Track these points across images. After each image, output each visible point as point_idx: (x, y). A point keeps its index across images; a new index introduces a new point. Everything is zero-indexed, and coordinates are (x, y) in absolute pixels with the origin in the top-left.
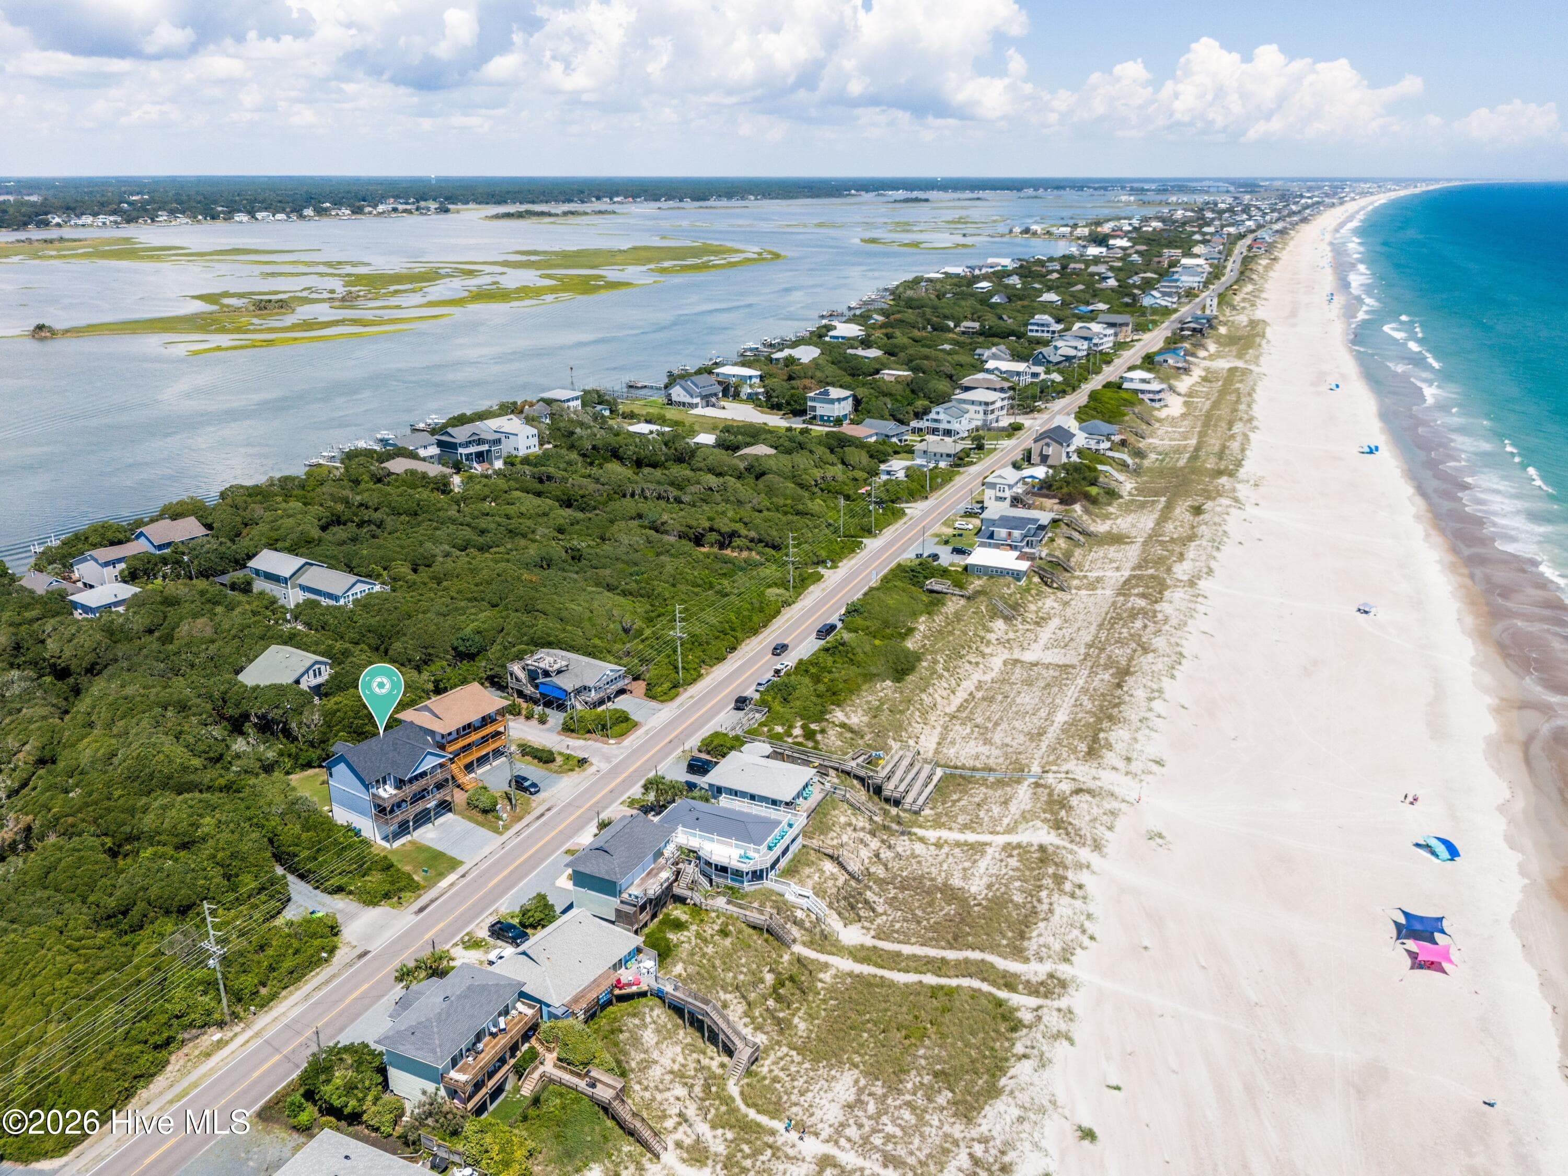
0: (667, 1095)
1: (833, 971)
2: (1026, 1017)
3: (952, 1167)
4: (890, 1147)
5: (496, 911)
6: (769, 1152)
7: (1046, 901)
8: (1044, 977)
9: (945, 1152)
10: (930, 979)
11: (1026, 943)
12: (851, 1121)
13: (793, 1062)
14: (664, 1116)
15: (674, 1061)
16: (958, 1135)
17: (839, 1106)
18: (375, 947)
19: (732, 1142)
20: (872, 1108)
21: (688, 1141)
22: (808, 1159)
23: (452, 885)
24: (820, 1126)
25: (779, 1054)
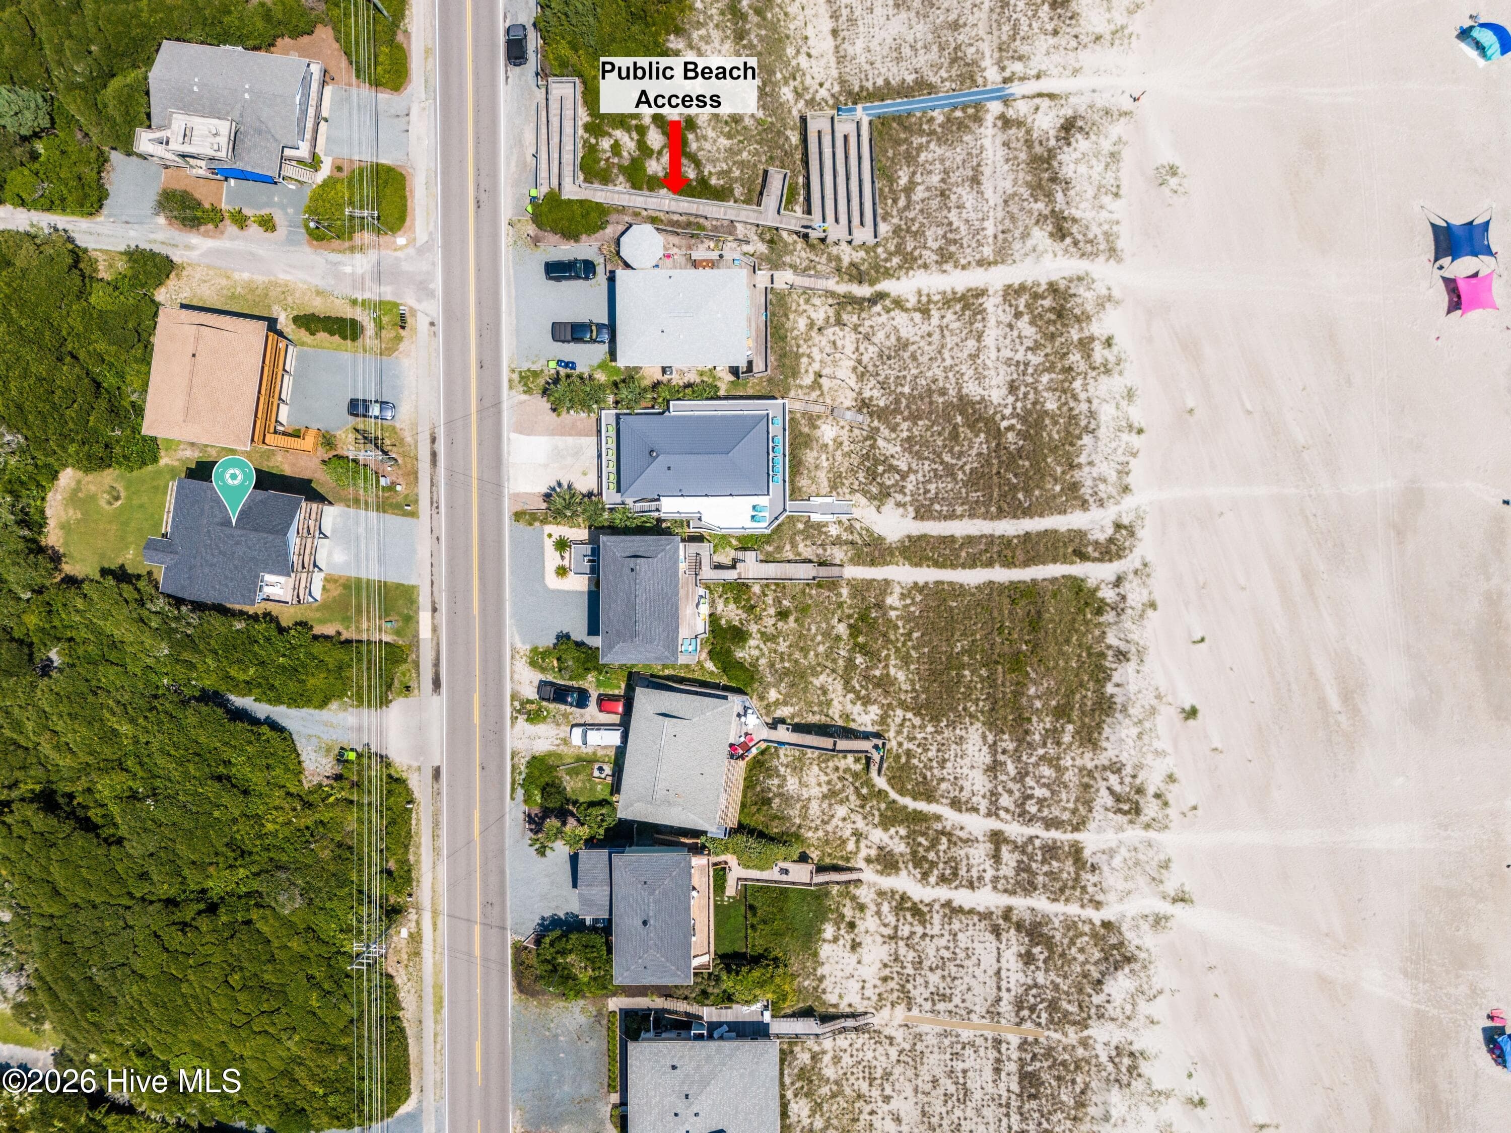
0: (835, 821)
1: (897, 590)
2: (1108, 594)
3: (1098, 805)
4: (1046, 812)
5: (514, 651)
6: (944, 840)
7: (1083, 396)
8: (1110, 531)
9: (1087, 787)
10: (1001, 575)
11: (1077, 475)
12: (1000, 789)
13: (914, 727)
14: (844, 842)
15: (819, 785)
16: (1090, 765)
17: (981, 772)
18: (438, 756)
19: (908, 837)
20: (1011, 768)
21: (873, 852)
22: (981, 838)
23: (435, 629)
24: (974, 799)
25: (898, 720)
